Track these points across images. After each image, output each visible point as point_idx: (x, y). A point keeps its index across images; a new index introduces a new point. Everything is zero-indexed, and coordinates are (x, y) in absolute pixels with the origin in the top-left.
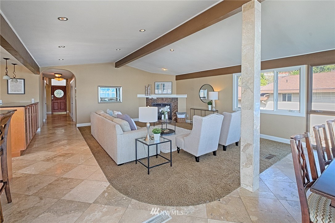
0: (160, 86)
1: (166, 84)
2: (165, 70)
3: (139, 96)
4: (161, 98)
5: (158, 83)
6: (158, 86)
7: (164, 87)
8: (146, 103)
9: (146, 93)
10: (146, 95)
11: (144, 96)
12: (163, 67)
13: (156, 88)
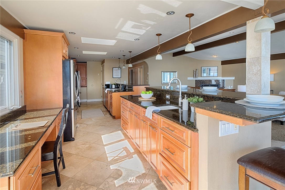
0: (206, 70)
1: (212, 68)
2: (215, 57)
3: (189, 78)
4: (209, 80)
5: (205, 68)
6: (204, 70)
7: (210, 71)
8: (195, 84)
9: (195, 76)
10: (195, 77)
11: (192, 78)
12: (214, 55)
13: (202, 72)
